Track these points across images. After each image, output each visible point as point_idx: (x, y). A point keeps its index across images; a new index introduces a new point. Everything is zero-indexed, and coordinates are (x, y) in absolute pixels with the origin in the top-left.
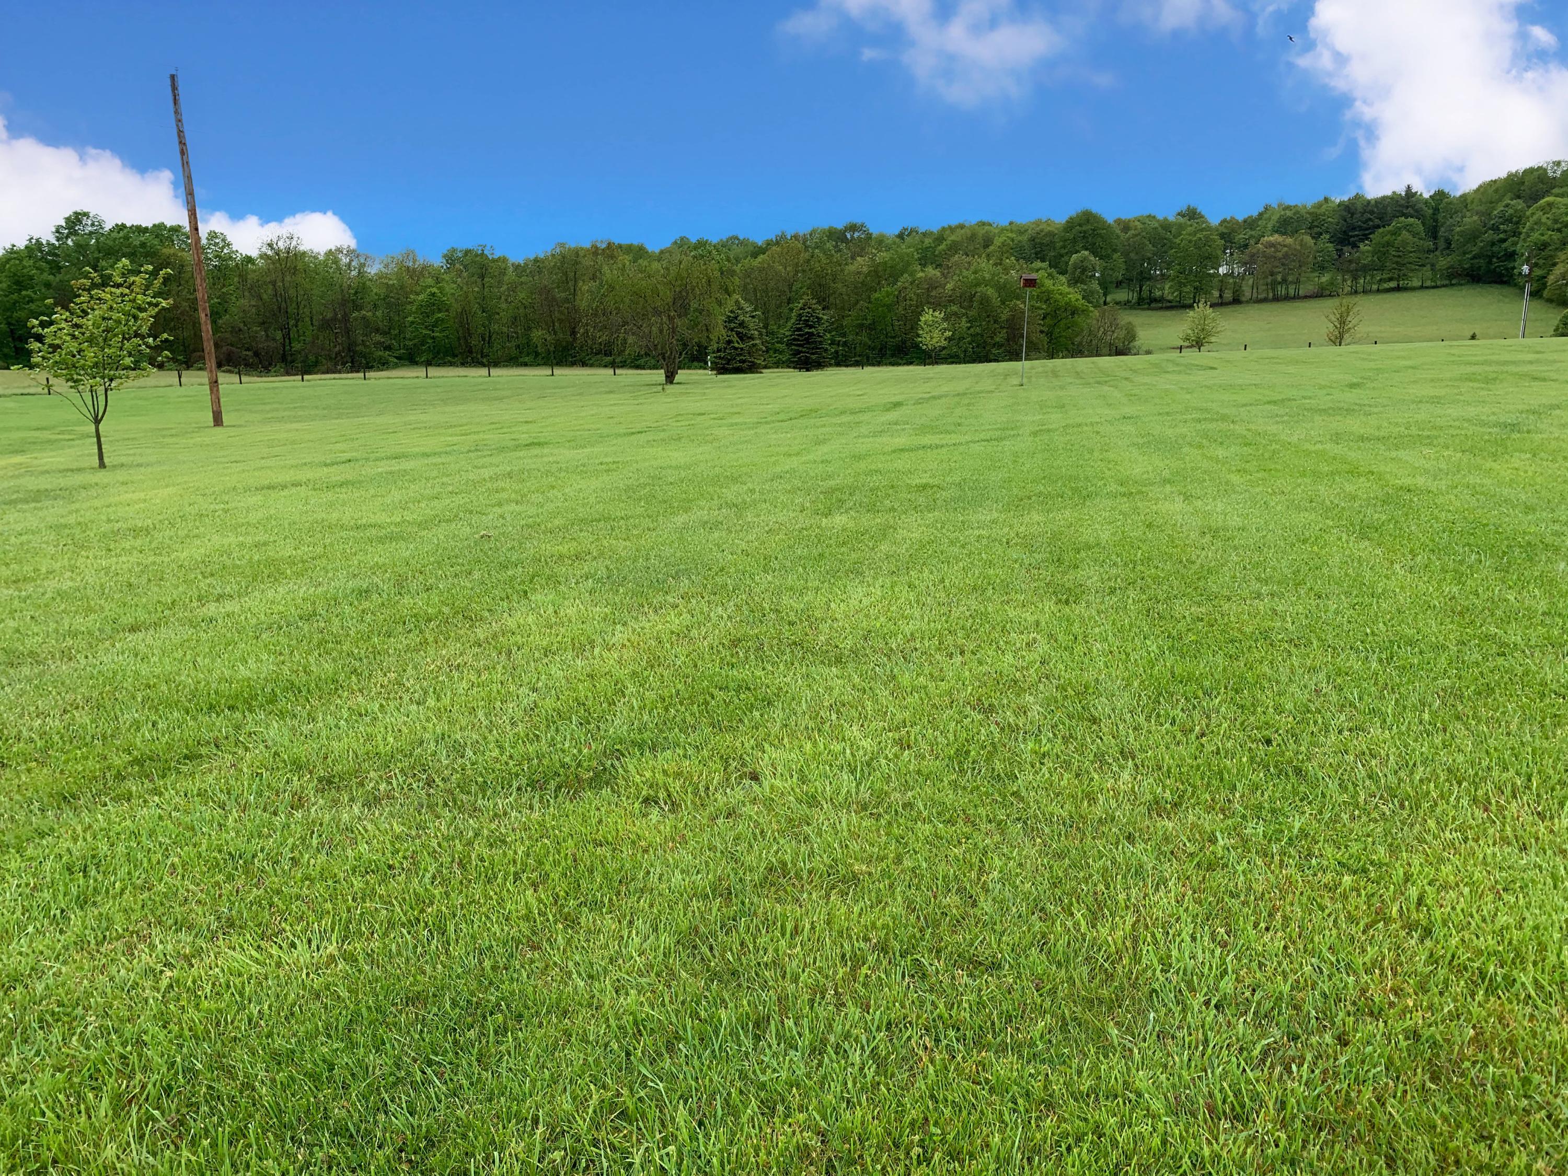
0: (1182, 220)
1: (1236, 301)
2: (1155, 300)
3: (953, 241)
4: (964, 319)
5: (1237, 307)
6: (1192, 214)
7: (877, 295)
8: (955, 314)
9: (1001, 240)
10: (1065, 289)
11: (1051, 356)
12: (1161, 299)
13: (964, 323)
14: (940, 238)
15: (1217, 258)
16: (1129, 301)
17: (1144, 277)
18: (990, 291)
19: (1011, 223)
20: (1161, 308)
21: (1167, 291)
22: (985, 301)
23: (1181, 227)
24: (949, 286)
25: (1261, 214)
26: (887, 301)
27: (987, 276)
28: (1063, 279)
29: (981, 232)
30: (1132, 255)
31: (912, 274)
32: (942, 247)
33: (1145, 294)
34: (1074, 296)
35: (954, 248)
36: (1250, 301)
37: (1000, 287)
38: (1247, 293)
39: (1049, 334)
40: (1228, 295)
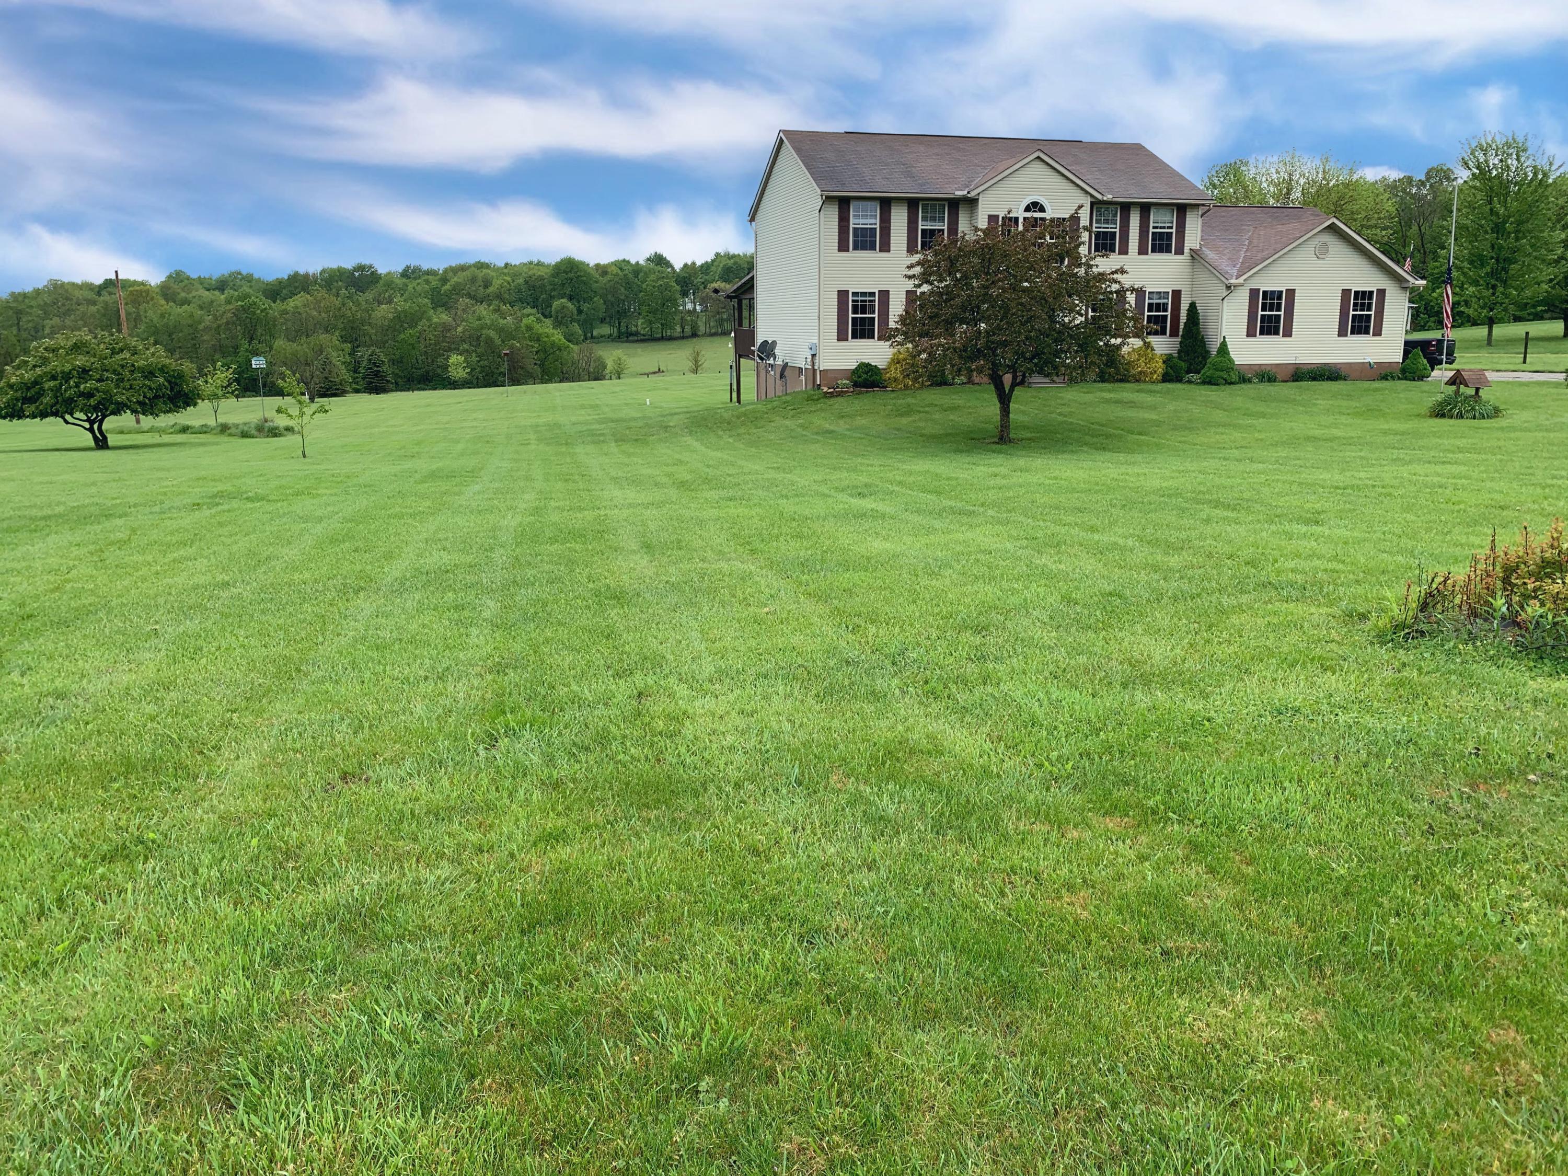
0: (652, 265)
1: (694, 335)
2: (631, 334)
3: (458, 284)
4: (474, 355)
5: (695, 340)
6: (659, 260)
7: (402, 336)
8: (467, 351)
9: (499, 282)
10: (550, 330)
11: (543, 381)
12: (637, 334)
13: (474, 358)
14: (444, 280)
15: (676, 300)
16: (611, 335)
17: (623, 314)
18: (492, 333)
19: (507, 264)
20: (637, 341)
21: (640, 325)
22: (489, 341)
23: (651, 271)
24: (460, 329)
25: (713, 261)
26: (411, 341)
27: (488, 322)
28: (548, 322)
29: (480, 274)
30: (609, 297)
31: (429, 319)
32: (447, 287)
33: (623, 329)
34: (557, 336)
35: (457, 290)
36: (704, 335)
37: (501, 330)
38: (702, 329)
39: (542, 365)
40: (688, 329)
